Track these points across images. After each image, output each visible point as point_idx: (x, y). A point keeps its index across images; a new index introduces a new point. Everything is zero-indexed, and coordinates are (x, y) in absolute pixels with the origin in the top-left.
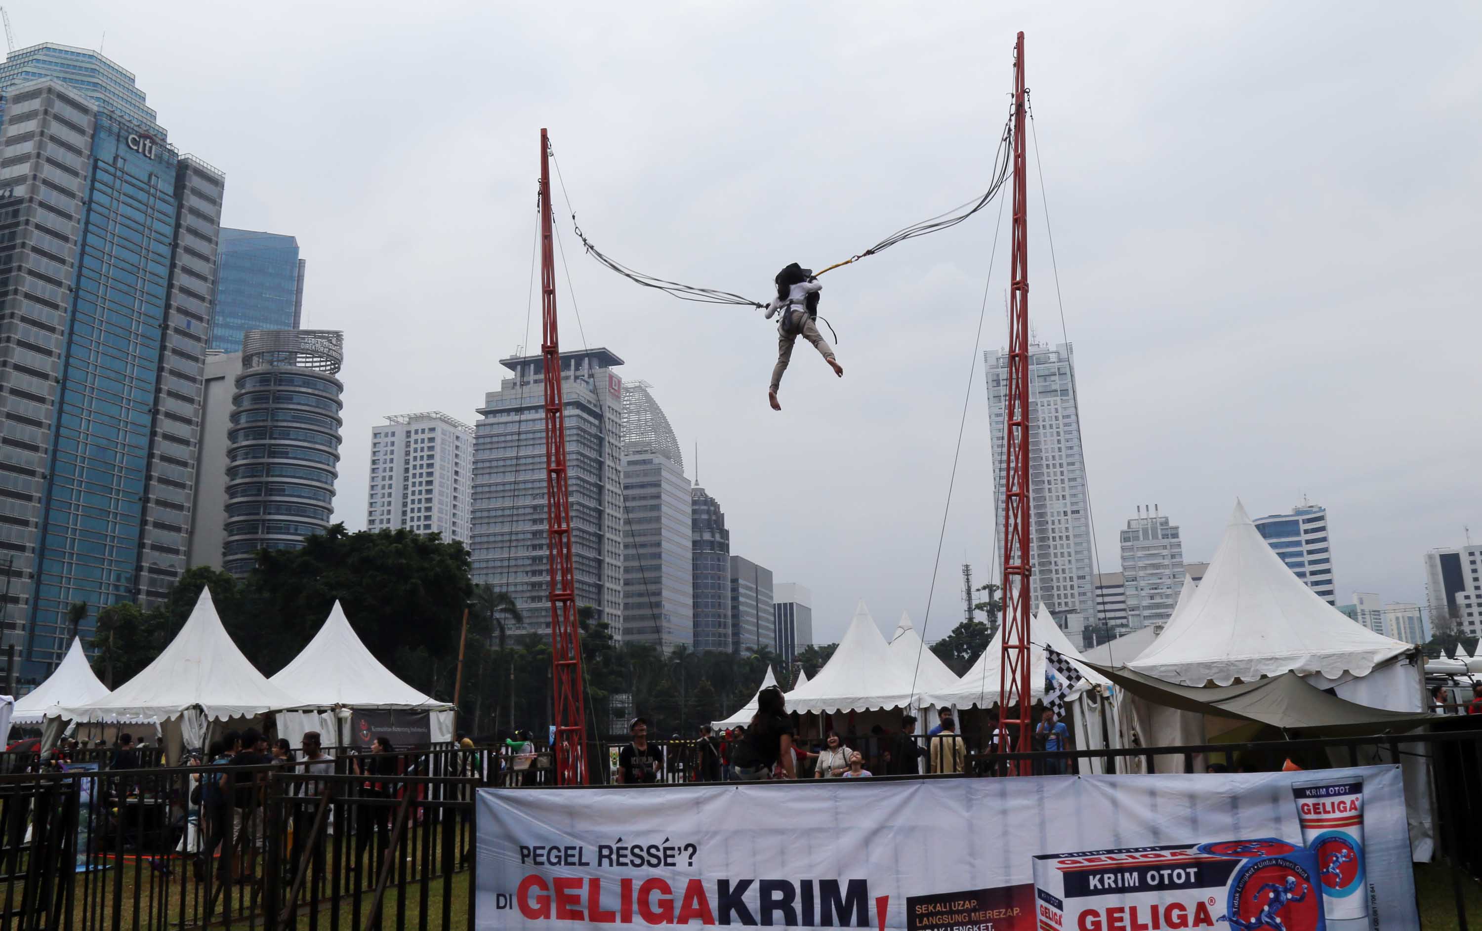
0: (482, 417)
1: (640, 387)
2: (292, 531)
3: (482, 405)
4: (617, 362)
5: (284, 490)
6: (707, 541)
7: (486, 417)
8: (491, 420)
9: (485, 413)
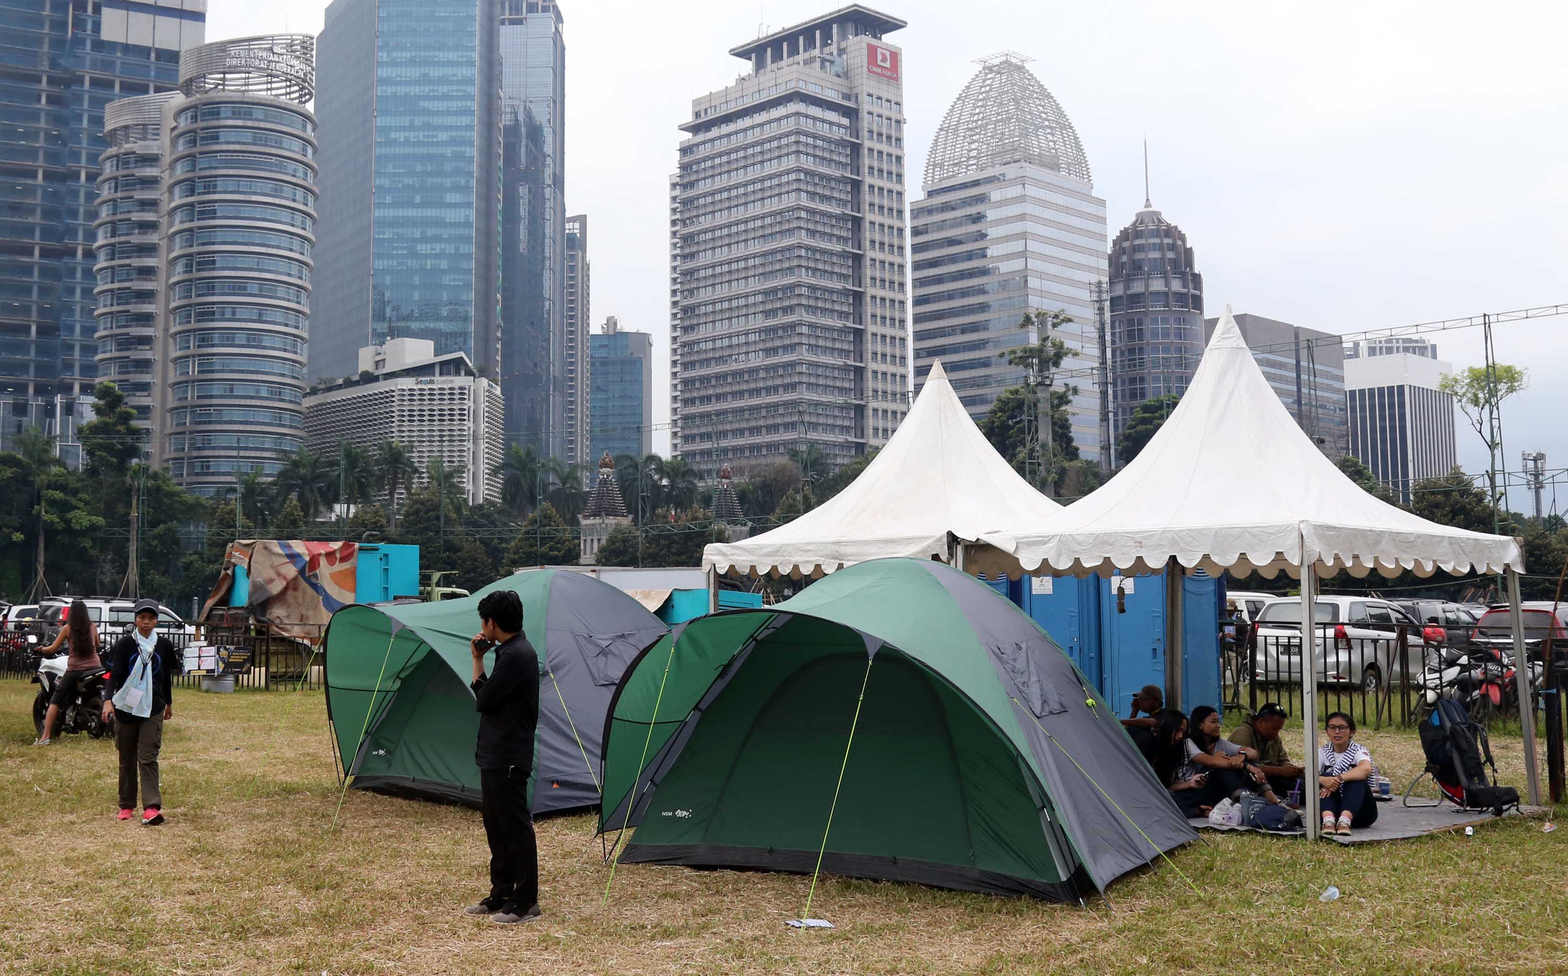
0: (689, 135)
1: (1006, 62)
2: (228, 316)
3: (689, 118)
4: (891, 25)
5: (214, 262)
6: (1157, 293)
7: (694, 135)
8: (701, 137)
9: (694, 129)
